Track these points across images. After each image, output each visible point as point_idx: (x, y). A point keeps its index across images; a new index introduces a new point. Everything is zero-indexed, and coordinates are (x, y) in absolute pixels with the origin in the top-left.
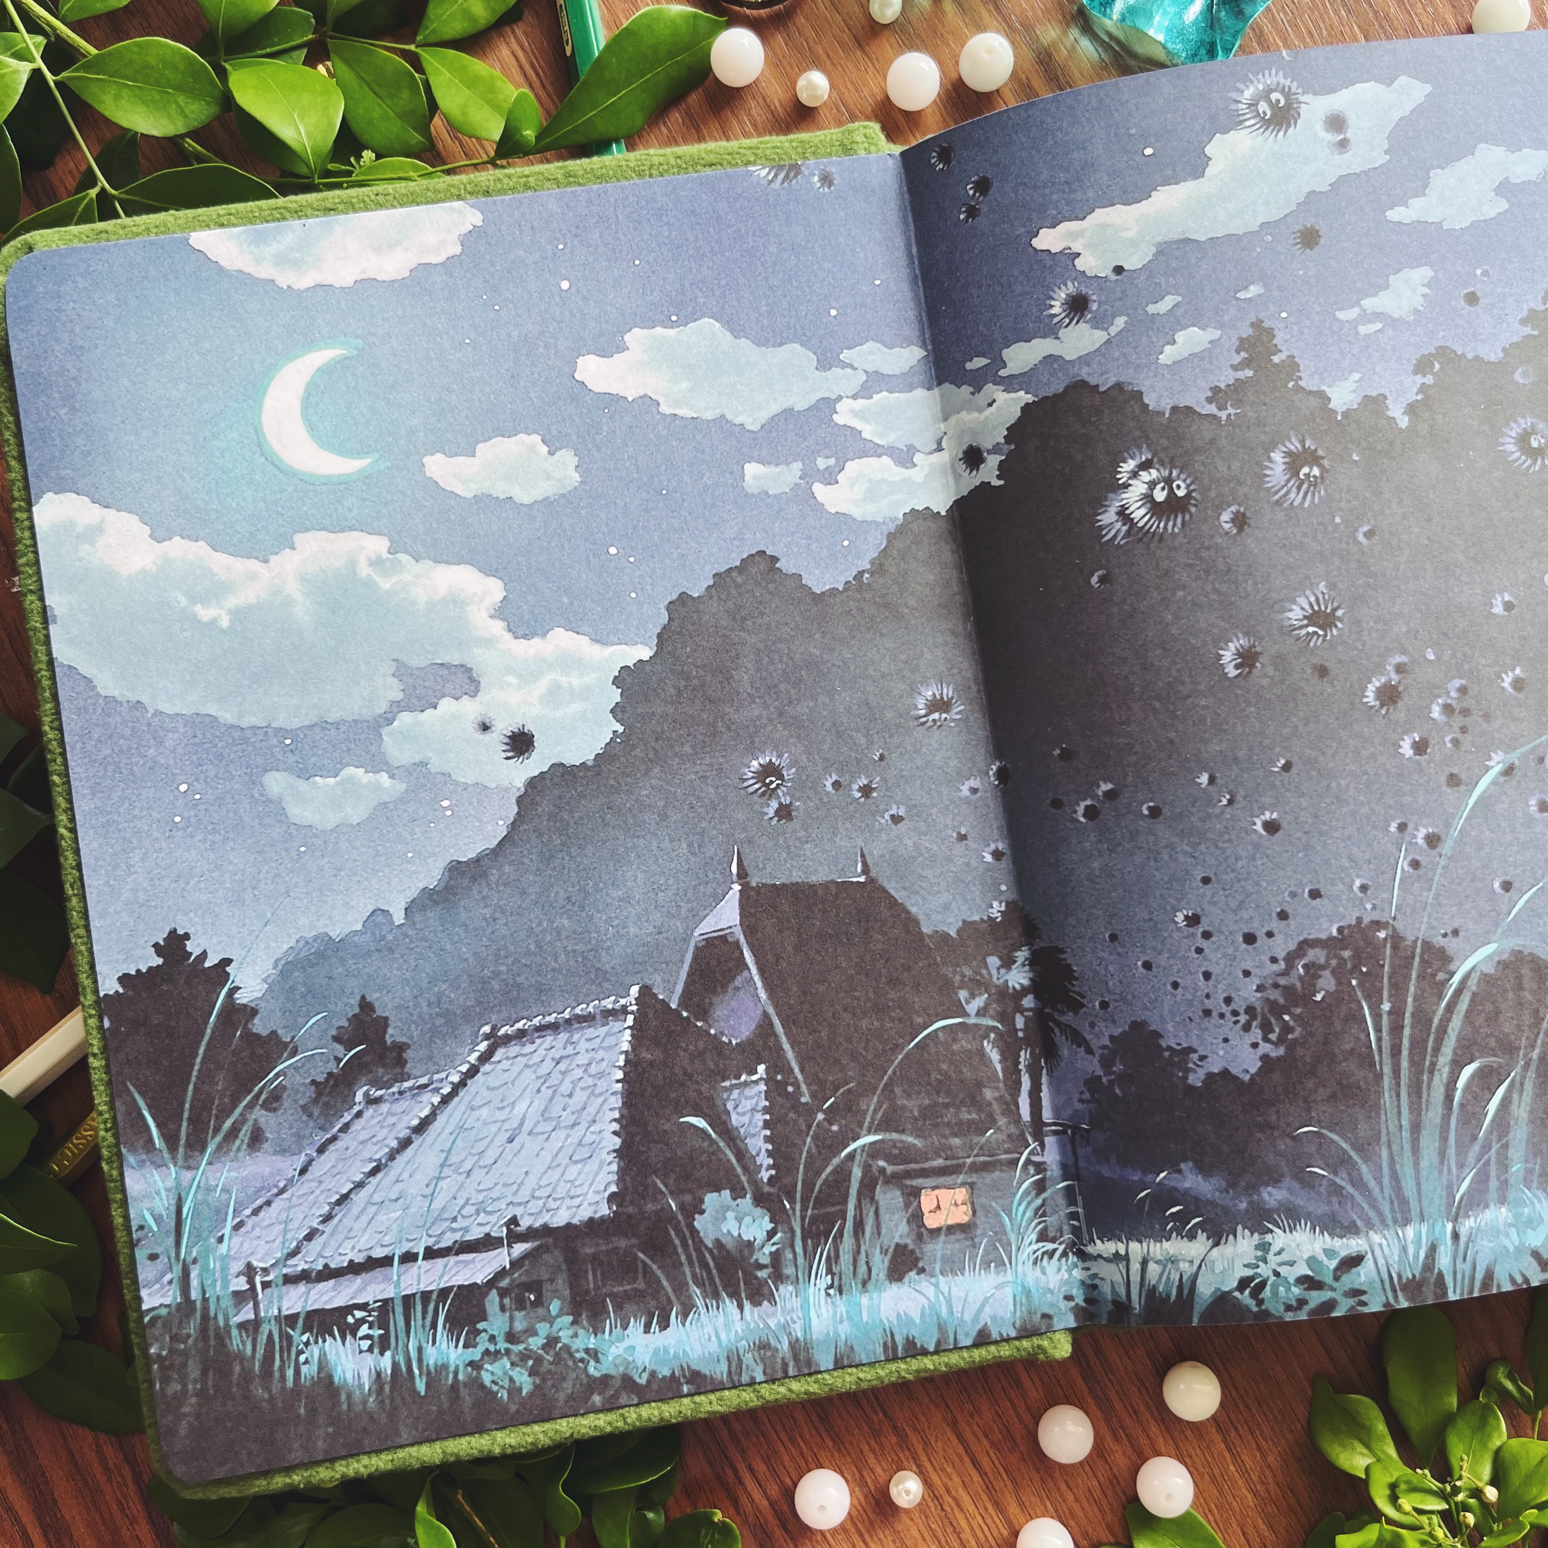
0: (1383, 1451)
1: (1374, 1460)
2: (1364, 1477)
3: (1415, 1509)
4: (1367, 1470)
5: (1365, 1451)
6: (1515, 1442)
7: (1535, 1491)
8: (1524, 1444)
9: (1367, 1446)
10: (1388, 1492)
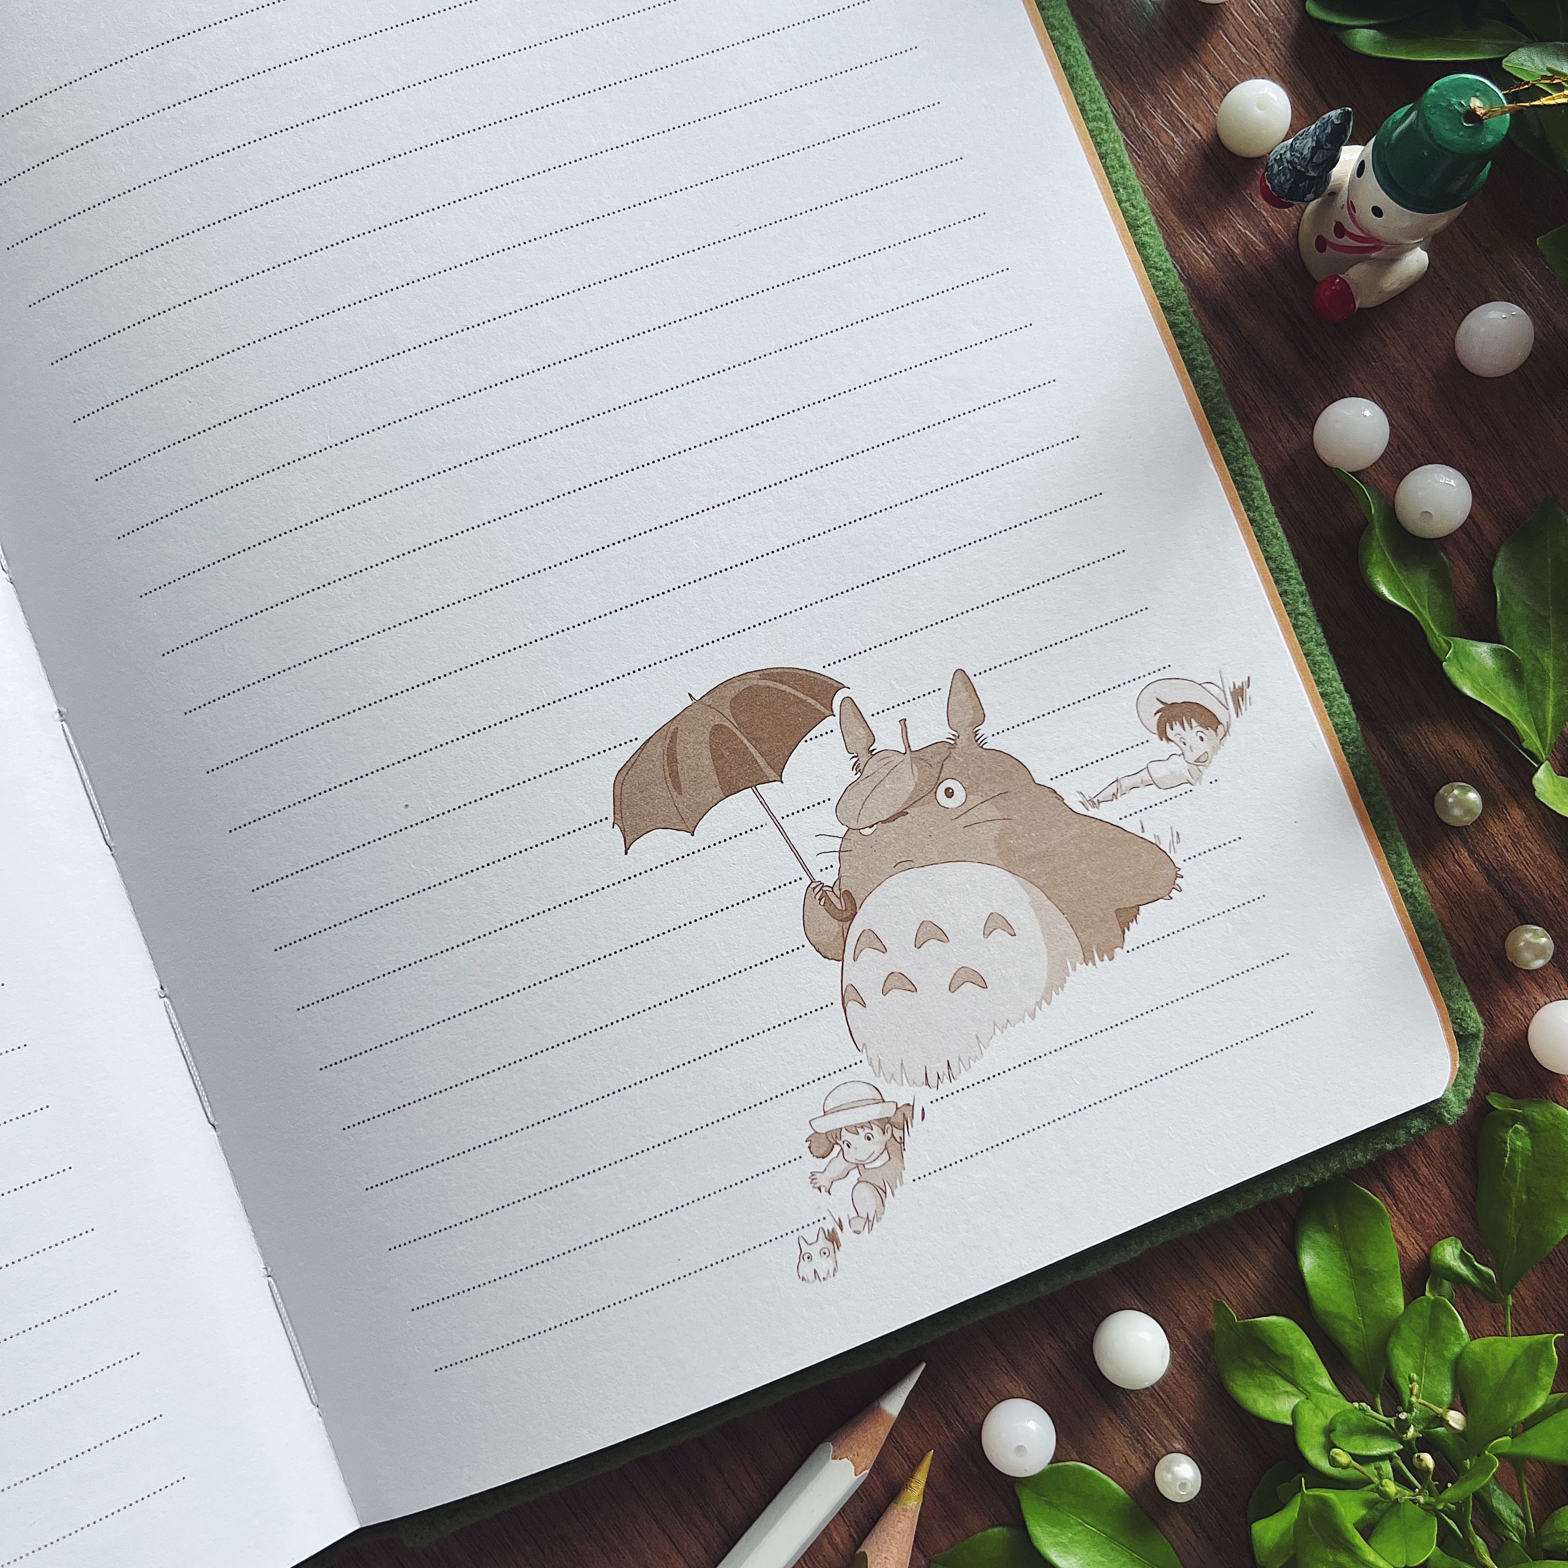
0: (1315, 1385)
1: (1303, 1398)
2: (1290, 1422)
3: (1354, 1457)
4: (1294, 1414)
5: (1290, 1388)
6: (1477, 1345)
7: (1509, 1409)
8: (1490, 1344)
9: (1293, 1382)
10: (1322, 1439)
